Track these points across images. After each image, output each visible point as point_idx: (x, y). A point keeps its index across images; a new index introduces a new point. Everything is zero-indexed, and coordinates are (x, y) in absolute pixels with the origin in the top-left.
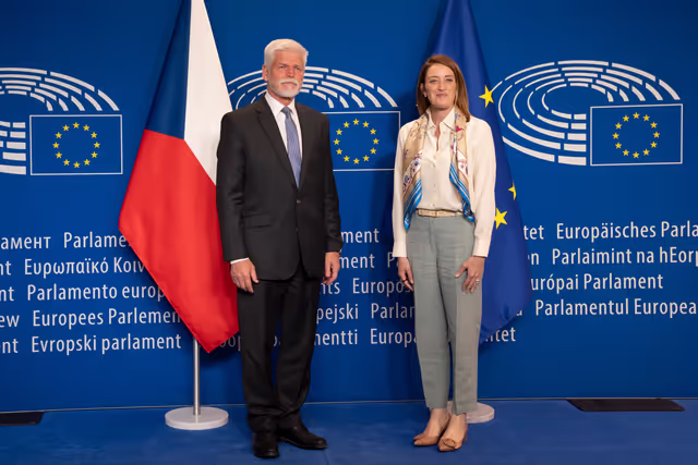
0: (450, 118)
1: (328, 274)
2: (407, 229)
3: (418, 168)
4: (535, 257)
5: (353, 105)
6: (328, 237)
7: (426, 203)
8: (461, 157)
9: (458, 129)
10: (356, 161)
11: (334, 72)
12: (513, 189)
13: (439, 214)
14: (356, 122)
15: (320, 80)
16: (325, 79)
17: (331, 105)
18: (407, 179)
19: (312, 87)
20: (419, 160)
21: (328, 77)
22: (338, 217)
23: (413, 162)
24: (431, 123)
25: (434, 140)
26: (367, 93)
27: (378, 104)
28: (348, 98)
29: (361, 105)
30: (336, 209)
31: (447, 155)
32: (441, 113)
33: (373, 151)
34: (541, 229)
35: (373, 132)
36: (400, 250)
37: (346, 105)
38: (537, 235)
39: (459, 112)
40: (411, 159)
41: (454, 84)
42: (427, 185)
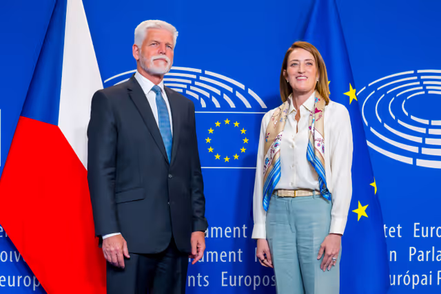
0: (310, 101)
1: (194, 252)
2: (267, 210)
3: (277, 149)
4: (393, 254)
5: (225, 105)
6: (194, 217)
7: (284, 183)
8: (318, 136)
9: (317, 111)
10: (227, 159)
11: (207, 72)
12: (374, 184)
13: (298, 193)
14: (227, 122)
15: (193, 80)
16: (198, 80)
17: (204, 104)
18: (267, 160)
19: (185, 86)
20: (279, 141)
21: (201, 78)
22: (203, 198)
23: (274, 144)
24: (293, 107)
25: (294, 123)
26: (238, 94)
27: (248, 106)
28: (220, 99)
29: (232, 105)
30: (201, 191)
31: (305, 134)
32: (302, 97)
33: (243, 150)
34: (399, 227)
35: (243, 131)
36: (259, 232)
37: (218, 105)
38: (396, 234)
39: (319, 97)
40: (273, 141)
41: (314, 68)
42: (286, 165)
